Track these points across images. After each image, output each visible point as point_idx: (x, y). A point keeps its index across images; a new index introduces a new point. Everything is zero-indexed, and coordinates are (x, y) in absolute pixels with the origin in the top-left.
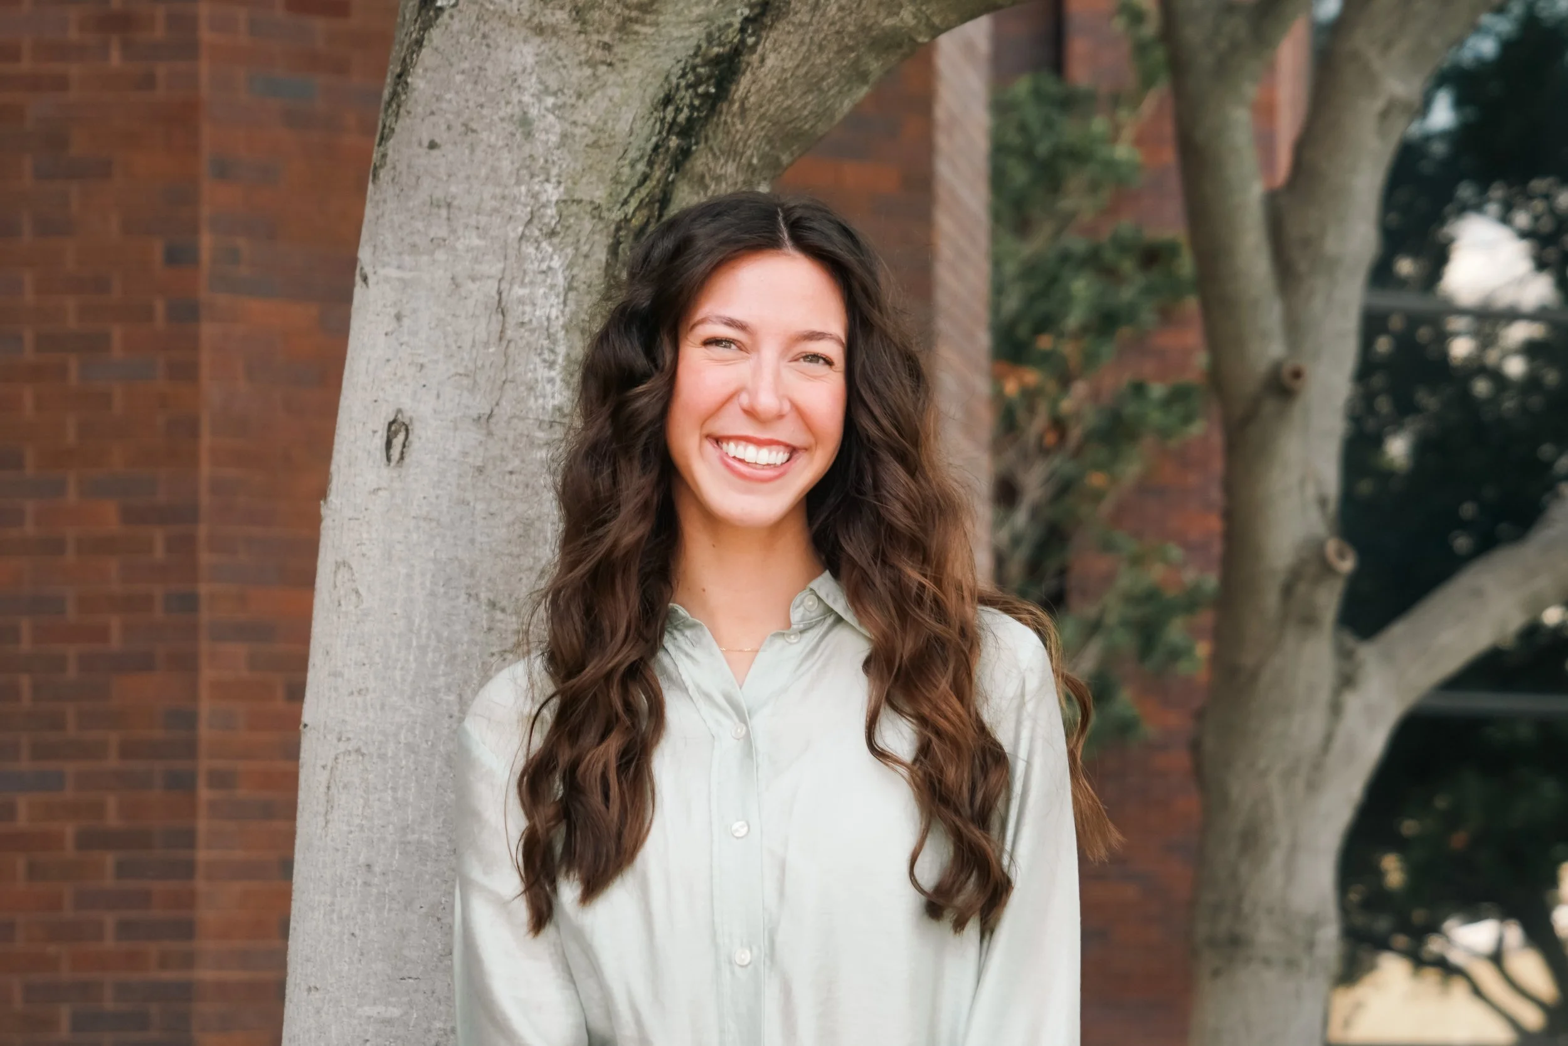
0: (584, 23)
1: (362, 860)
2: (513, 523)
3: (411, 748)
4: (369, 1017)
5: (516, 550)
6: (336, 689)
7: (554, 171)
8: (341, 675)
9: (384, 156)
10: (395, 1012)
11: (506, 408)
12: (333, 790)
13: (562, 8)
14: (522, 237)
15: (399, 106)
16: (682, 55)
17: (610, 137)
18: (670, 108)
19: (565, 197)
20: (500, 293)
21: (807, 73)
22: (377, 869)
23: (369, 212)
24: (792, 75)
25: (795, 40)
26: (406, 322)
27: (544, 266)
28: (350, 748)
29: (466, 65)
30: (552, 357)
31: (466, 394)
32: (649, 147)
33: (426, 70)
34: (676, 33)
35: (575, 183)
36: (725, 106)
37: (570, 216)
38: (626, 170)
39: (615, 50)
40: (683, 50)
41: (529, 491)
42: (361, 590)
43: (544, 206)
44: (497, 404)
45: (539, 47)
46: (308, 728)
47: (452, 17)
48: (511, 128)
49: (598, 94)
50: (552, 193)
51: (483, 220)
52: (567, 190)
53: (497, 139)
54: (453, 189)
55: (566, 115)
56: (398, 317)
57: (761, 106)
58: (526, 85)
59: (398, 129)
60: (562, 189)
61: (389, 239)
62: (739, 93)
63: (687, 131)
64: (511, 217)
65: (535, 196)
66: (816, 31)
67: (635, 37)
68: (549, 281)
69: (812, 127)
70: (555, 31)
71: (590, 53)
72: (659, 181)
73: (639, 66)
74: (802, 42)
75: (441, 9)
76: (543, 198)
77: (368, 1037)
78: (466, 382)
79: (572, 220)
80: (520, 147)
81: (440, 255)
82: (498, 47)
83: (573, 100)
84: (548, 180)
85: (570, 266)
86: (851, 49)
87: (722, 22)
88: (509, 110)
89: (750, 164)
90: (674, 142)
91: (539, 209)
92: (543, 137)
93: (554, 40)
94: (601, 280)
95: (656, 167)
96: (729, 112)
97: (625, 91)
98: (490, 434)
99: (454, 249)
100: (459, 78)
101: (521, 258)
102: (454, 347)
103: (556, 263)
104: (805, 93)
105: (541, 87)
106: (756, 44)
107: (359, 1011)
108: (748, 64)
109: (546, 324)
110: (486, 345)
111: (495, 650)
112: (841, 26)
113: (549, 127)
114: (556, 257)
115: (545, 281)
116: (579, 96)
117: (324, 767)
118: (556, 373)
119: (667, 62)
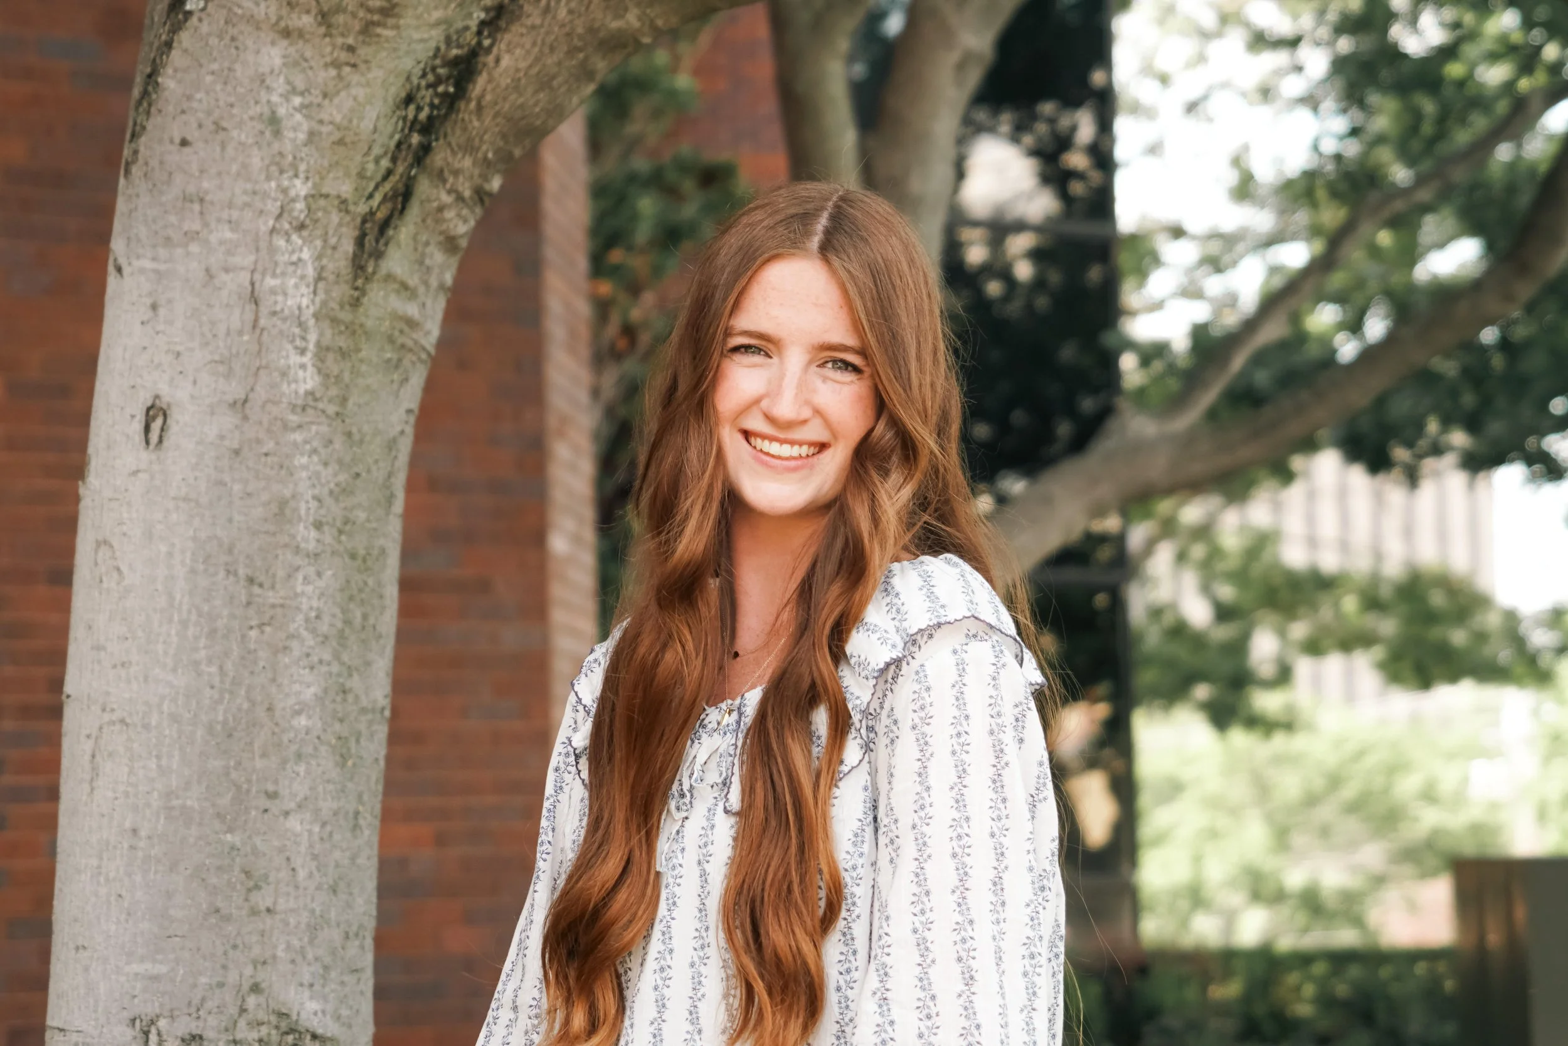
0: (329, 26)
1: (128, 825)
2: (269, 503)
3: (174, 718)
4: (137, 974)
5: (272, 528)
6: (99, 662)
7: (302, 167)
8: (104, 648)
9: (136, 152)
10: (162, 969)
11: (261, 393)
12: (98, 758)
13: (308, 12)
14: (273, 231)
15: (150, 105)
16: (422, 56)
17: (356, 134)
18: (412, 108)
19: (313, 192)
20: (253, 284)
21: (539, 73)
22: (143, 833)
23: (121, 206)
24: (525, 74)
25: (527, 41)
26: (162, 312)
27: (294, 258)
28: (114, 718)
29: (215, 66)
30: (304, 344)
31: (221, 380)
32: (392, 144)
33: (176, 71)
34: (416, 36)
35: (322, 178)
36: (463, 104)
37: (319, 209)
38: (371, 166)
39: (359, 52)
40: (424, 52)
41: (283, 472)
42: (124, 569)
43: (293, 200)
44: (252, 389)
45: (286, 49)
46: (70, 699)
47: (200, 20)
48: (259, 126)
49: (343, 94)
50: (301, 188)
51: (235, 214)
52: (315, 185)
53: (247, 137)
54: (205, 185)
55: (313, 114)
56: (154, 307)
57: (496, 103)
58: (275, 85)
59: (149, 127)
60: (310, 184)
61: (142, 231)
62: (476, 92)
63: (428, 128)
64: (261, 212)
65: (285, 191)
66: (548, 33)
67: (377, 40)
68: (299, 272)
70: (301, 34)
71: (335, 55)
72: (401, 176)
73: (381, 67)
74: (534, 44)
75: (189, 13)
76: (292, 193)
77: (136, 993)
78: (221, 369)
79: (320, 214)
80: (269, 145)
81: (194, 248)
82: (246, 48)
83: (319, 99)
84: (296, 176)
85: (319, 257)
86: (580, 50)
87: (460, 25)
88: (258, 109)
89: (485, 159)
90: (415, 139)
91: (288, 203)
92: (291, 135)
93: (301, 43)
94: (349, 270)
95: (399, 163)
96: (466, 110)
97: (368, 90)
98: (245, 418)
99: (207, 242)
100: (209, 78)
101: (272, 250)
102: (209, 336)
103: (306, 255)
104: (537, 91)
105: (288, 88)
106: (492, 46)
107: (127, 969)
108: (485, 65)
109: (297, 312)
110: (240, 333)
111: (254, 623)
112: (571, 28)
113: (297, 126)
114: (305, 249)
115: (295, 272)
116: (325, 95)
117: (88, 736)
118: (307, 359)
119: (408, 63)
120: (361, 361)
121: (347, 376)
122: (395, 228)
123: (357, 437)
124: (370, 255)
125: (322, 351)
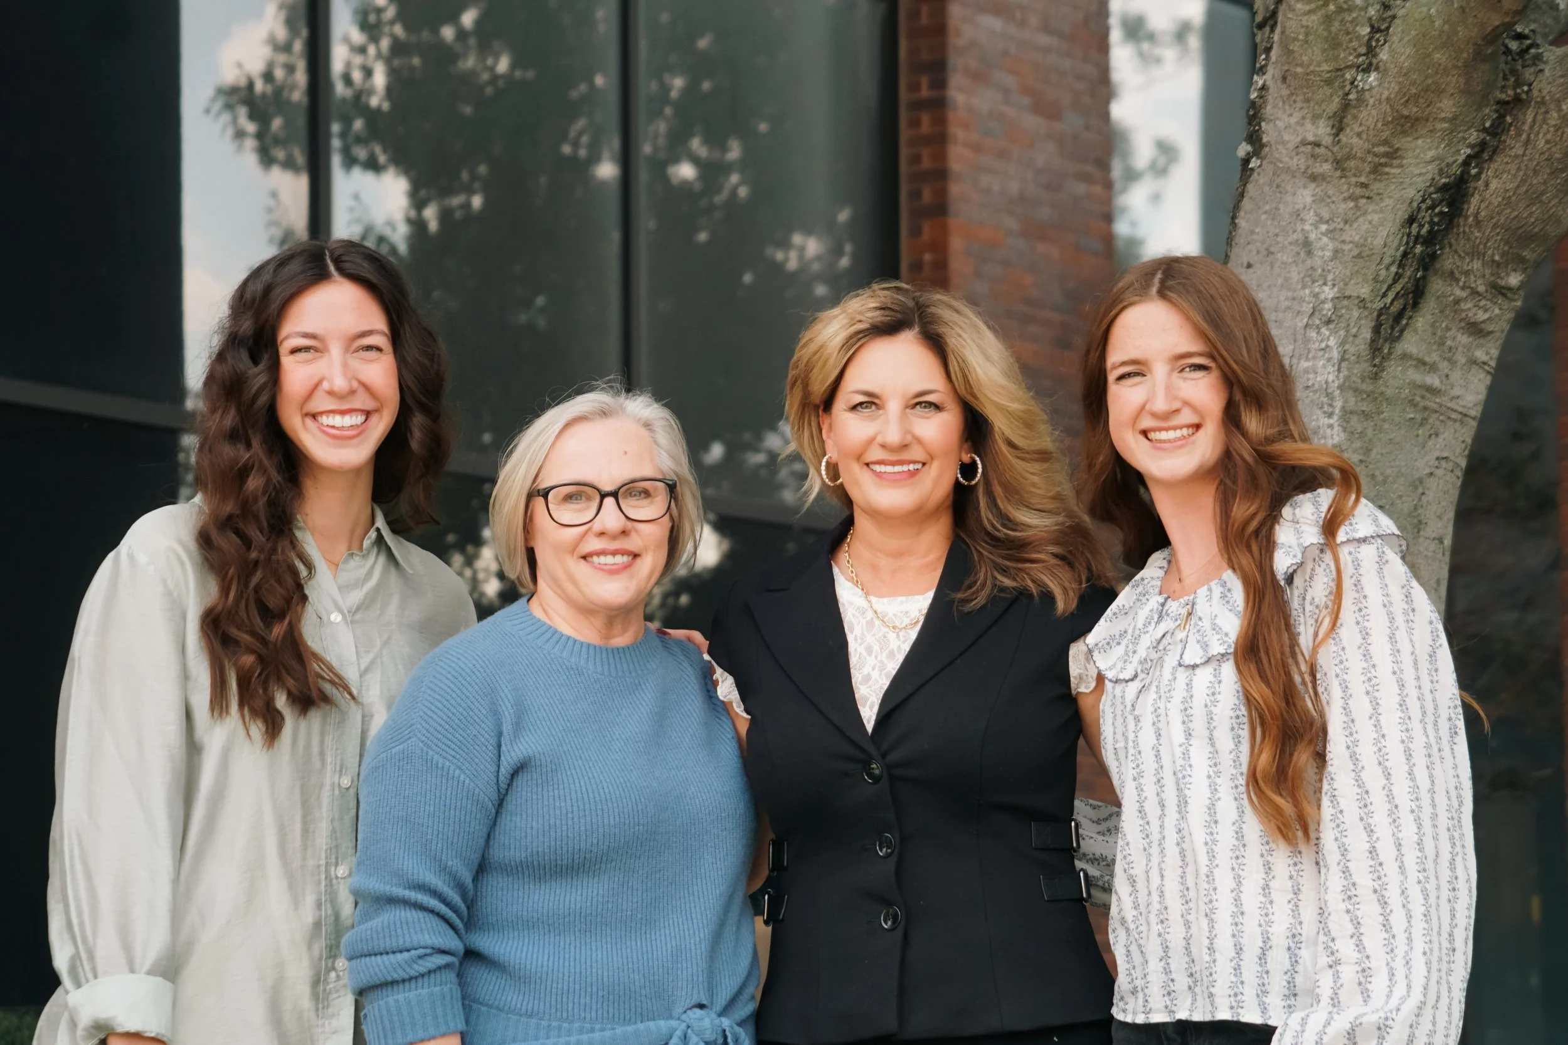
0: (1343, 170)
7: (1330, 277)
13: (1326, 161)
14: (1307, 326)
16: (1421, 186)
17: (1371, 249)
18: (1415, 225)
19: (1338, 295)
21: (1527, 191)
24: (1514, 194)
25: (1513, 168)
27: (1323, 345)
29: (1267, 207)
30: (1331, 410)
32: (1399, 254)
33: (1246, 213)
34: (1417, 172)
35: (1346, 284)
36: (1461, 221)
37: (1342, 308)
38: (1383, 273)
39: (1371, 187)
40: (1422, 182)
43: (1323, 302)
45: (1314, 190)
47: (1259, 174)
48: (1297, 249)
49: (1361, 220)
50: (1329, 292)
51: (1281, 315)
52: (1340, 290)
53: (1288, 258)
55: (1337, 237)
57: (1492, 218)
58: (1307, 217)
59: (1232, 256)
60: (1336, 289)
62: (1471, 210)
63: (1430, 240)
64: (1299, 312)
65: (1316, 296)
66: (1530, 160)
67: (1386, 177)
68: (1327, 355)
69: (1541, 230)
70: (1324, 178)
71: (1351, 191)
72: (1410, 278)
73: (1390, 197)
74: (1519, 169)
75: (1252, 170)
76: (1322, 297)
79: (1343, 311)
80: (1304, 262)
82: (1287, 192)
83: (1341, 225)
84: (1325, 284)
85: (1343, 344)
87: (1450, 160)
88: (1295, 236)
89: (1493, 261)
90: (1419, 249)
91: (1319, 305)
92: (1320, 253)
93: (1324, 184)
94: (1368, 352)
95: (1406, 268)
96: (1466, 224)
97: (1381, 215)
100: (1264, 217)
101: (1307, 341)
103: (1332, 342)
104: (1528, 206)
105: (1317, 219)
106: (1480, 173)
108: (1475, 189)
109: (1325, 386)
112: (1550, 155)
113: (1325, 247)
114: (1332, 338)
115: (1323, 356)
116: (1346, 222)
118: (1334, 420)
119: (1411, 192)
120: (1384, 420)
121: (1370, 432)
122: (1410, 318)
123: (1380, 478)
124: (1386, 340)
125: (1346, 414)
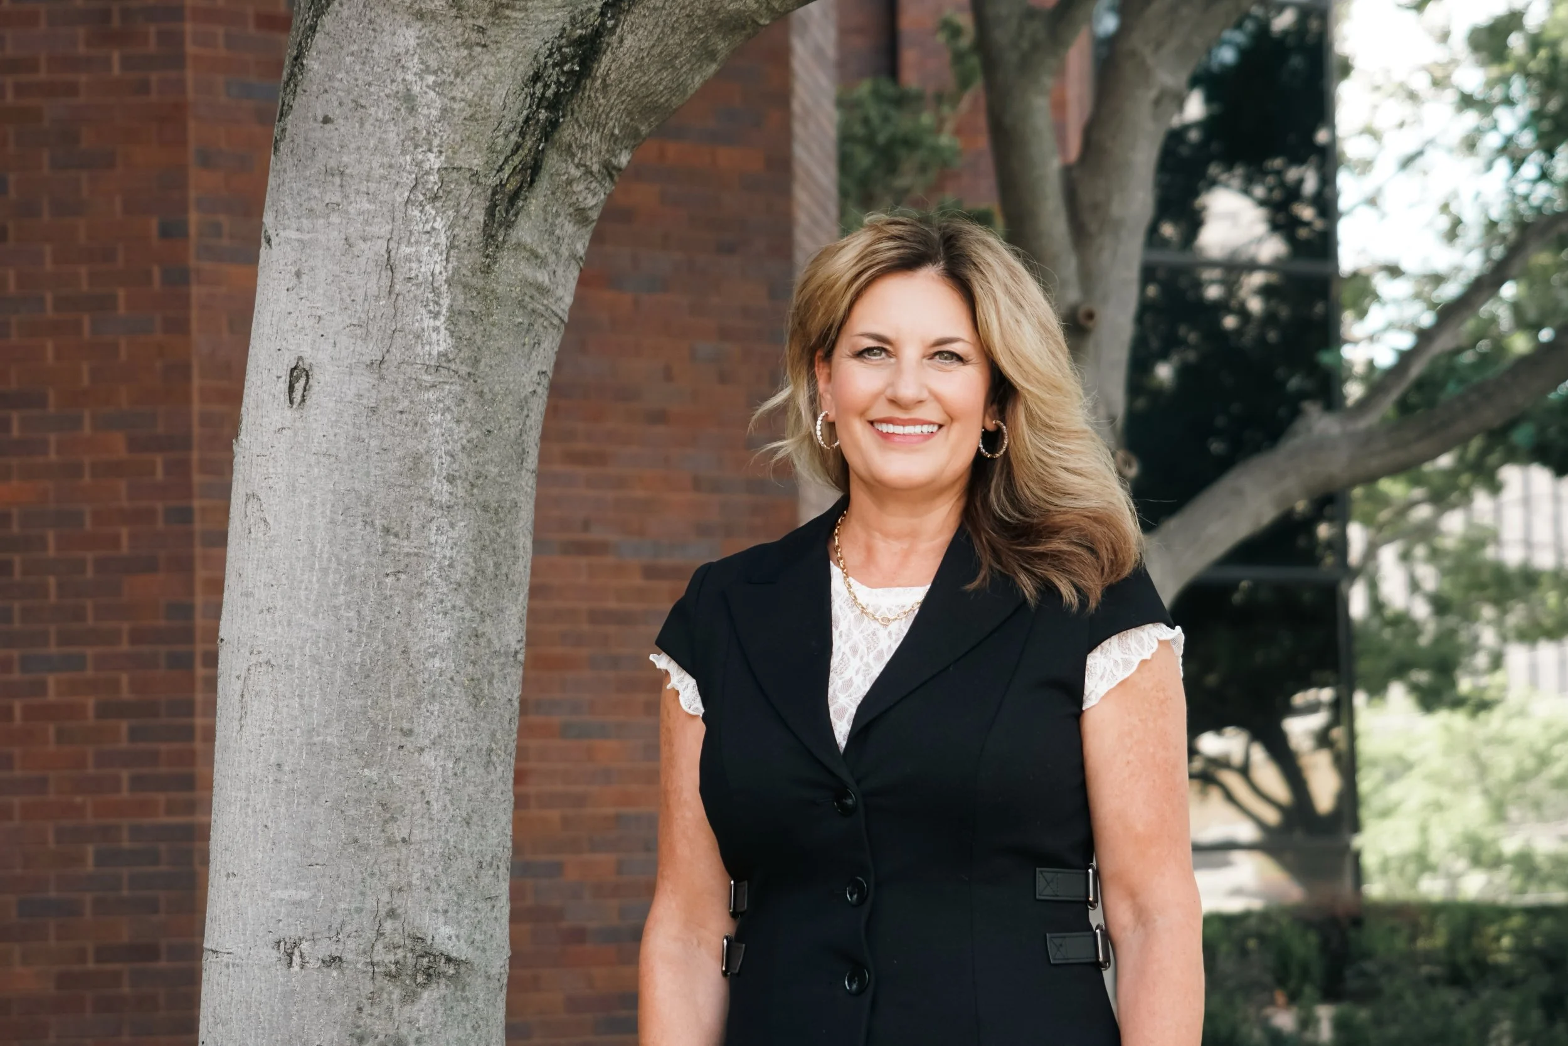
0: (460, 8)
1: (272, 760)
2: (405, 458)
3: (316, 660)
4: (281, 900)
5: (407, 482)
6: (248, 607)
7: (436, 142)
8: (252, 594)
9: (284, 130)
10: (305, 895)
11: (396, 354)
12: (246, 697)
14: (408, 201)
15: (296, 86)
16: (549, 36)
17: (486, 110)
18: (539, 85)
19: (445, 166)
20: (389, 252)
21: (661, 53)
22: (286, 768)
23: (272, 181)
24: (648, 54)
25: (650, 22)
26: (305, 278)
27: (428, 227)
28: (260, 661)
29: (355, 48)
30: (437, 309)
31: (359, 342)
32: (521, 119)
33: (319, 53)
34: (544, 18)
35: (454, 153)
36: (588, 82)
37: (451, 182)
38: (501, 141)
39: (489, 33)
40: (549, 32)
41: (417, 429)
42: (270, 520)
43: (427, 173)
44: (388, 351)
45: (420, 31)
46: (224, 643)
48: (396, 104)
49: (474, 72)
50: (434, 161)
51: (373, 186)
52: (448, 159)
53: (384, 114)
54: (345, 159)
55: (446, 92)
56: (298, 274)
57: (621, 82)
58: (410, 65)
59: (295, 106)
60: (443, 158)
61: (289, 203)
62: (601, 70)
63: (555, 104)
64: (397, 183)
65: (419, 164)
66: (669, 14)
67: (506, 21)
68: (433, 240)
69: (667, 101)
70: (433, 16)
71: (467, 35)
72: (530, 150)
73: (510, 47)
74: (657, 24)
76: (426, 166)
77: (280, 918)
78: (359, 331)
79: (452, 186)
80: (404, 120)
81: (335, 219)
82: (383, 31)
83: (452, 78)
84: (430, 150)
85: (451, 227)
86: (701, 31)
87: (584, 7)
88: (394, 87)
89: (612, 134)
90: (543, 115)
91: (423, 176)
92: (425, 111)
93: (434, 24)
94: (481, 239)
95: (528, 137)
96: (592, 87)
97: (498, 69)
98: (382, 378)
99: (347, 212)
100: (349, 59)
101: (407, 220)
102: (348, 300)
103: (438, 225)
104: (660, 71)
105: (422, 67)
106: (615, 26)
107: (272, 895)
108: (608, 44)
109: (431, 278)
110: (377, 298)
111: (389, 571)
112: (691, 10)
113: (431, 104)
114: (438, 219)
115: (429, 241)
116: (457, 74)
117: (238, 677)
118: (440, 322)
119: (535, 43)
120: (493, 325)
121: (478, 338)
122: (526, 199)
123: (488, 396)
124: (500, 226)
125: (454, 315)
